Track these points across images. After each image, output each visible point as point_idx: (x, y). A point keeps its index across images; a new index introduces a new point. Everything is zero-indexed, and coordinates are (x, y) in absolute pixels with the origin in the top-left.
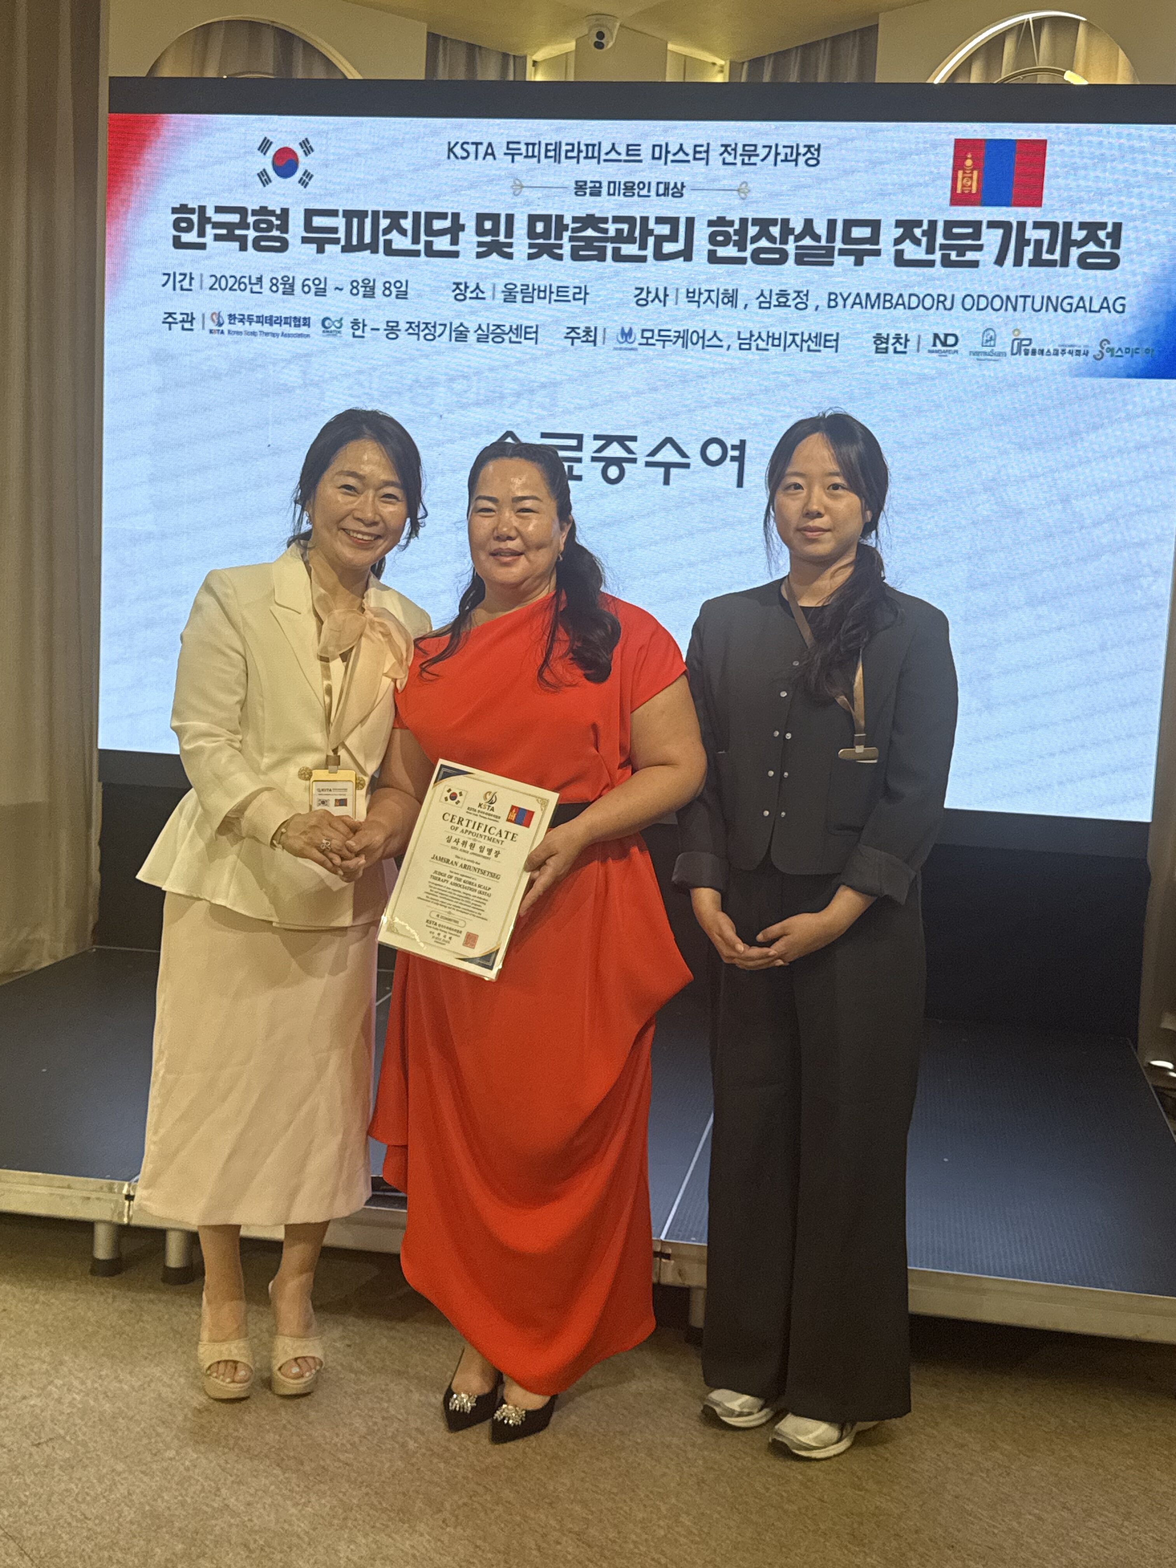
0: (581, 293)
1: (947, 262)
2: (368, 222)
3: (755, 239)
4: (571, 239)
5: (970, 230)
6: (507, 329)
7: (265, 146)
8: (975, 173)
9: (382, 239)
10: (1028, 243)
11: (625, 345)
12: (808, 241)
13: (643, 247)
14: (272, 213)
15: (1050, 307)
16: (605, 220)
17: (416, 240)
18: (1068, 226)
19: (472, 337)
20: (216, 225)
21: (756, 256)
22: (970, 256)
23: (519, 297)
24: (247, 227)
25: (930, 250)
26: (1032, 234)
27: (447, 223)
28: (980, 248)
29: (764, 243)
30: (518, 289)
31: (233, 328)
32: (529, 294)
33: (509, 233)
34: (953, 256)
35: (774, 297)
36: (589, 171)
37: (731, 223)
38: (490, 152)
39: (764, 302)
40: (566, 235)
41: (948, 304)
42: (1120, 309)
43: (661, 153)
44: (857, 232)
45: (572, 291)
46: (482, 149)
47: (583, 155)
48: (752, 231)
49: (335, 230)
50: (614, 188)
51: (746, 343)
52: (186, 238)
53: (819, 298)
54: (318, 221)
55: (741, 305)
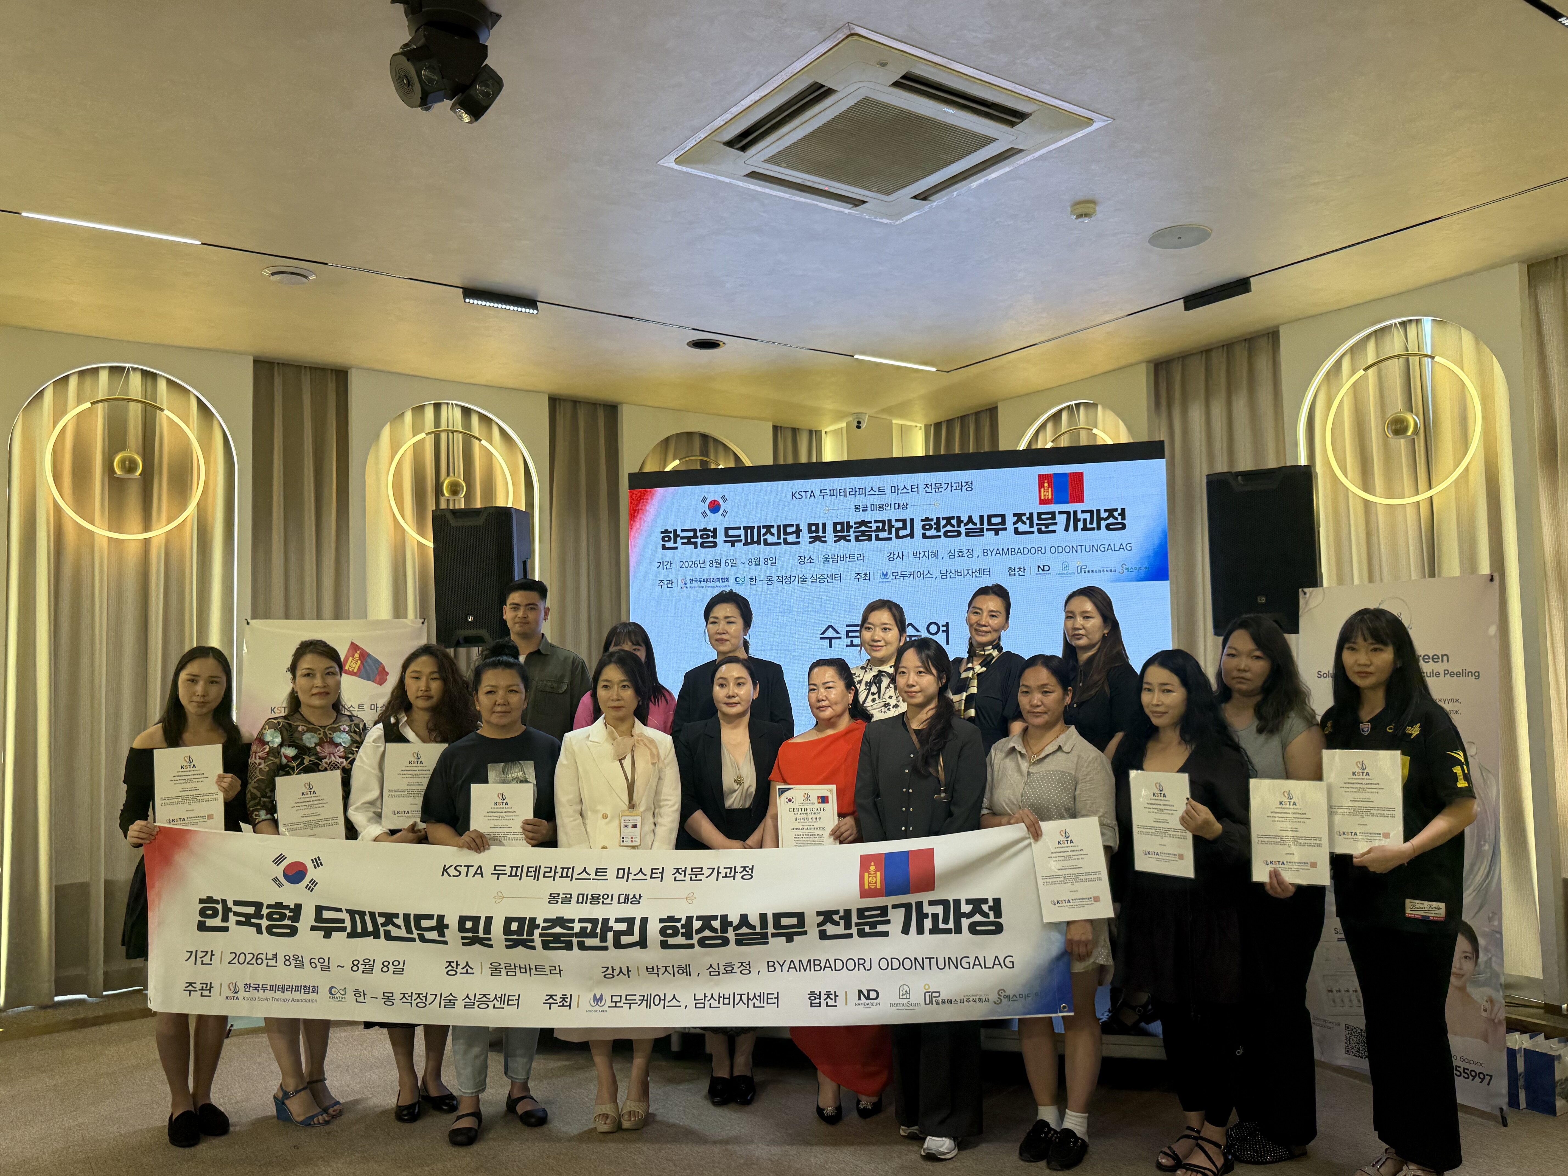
0: (861, 557)
1: (1040, 531)
2: (755, 531)
3: (944, 526)
4: (855, 532)
5: (1050, 516)
6: (826, 576)
7: (704, 500)
8: (1050, 489)
9: (762, 538)
10: (1079, 520)
11: (885, 580)
12: (970, 526)
13: (890, 533)
14: (709, 530)
15: (1094, 550)
16: (870, 522)
17: (779, 537)
18: (1098, 511)
19: (809, 581)
20: (682, 538)
21: (946, 534)
22: (1051, 528)
23: (831, 560)
24: (697, 537)
25: (1031, 526)
26: (1080, 516)
27: (794, 529)
28: (1056, 524)
29: (949, 528)
30: (830, 557)
31: (692, 585)
32: (835, 558)
33: (824, 531)
34: (1043, 528)
35: (956, 553)
36: (861, 500)
37: (932, 520)
38: (813, 495)
39: (952, 556)
40: (852, 530)
41: (1043, 551)
42: (1130, 549)
43: (895, 489)
44: (994, 520)
45: (856, 556)
46: (809, 494)
47: (857, 493)
48: (943, 522)
49: (740, 536)
50: (873, 508)
51: (944, 575)
52: (668, 545)
53: (978, 552)
54: (731, 533)
55: (940, 557)
